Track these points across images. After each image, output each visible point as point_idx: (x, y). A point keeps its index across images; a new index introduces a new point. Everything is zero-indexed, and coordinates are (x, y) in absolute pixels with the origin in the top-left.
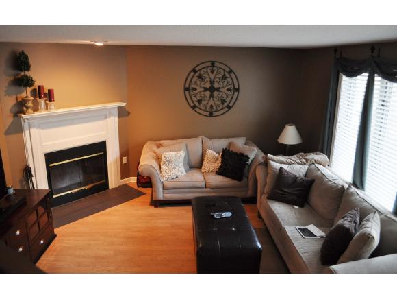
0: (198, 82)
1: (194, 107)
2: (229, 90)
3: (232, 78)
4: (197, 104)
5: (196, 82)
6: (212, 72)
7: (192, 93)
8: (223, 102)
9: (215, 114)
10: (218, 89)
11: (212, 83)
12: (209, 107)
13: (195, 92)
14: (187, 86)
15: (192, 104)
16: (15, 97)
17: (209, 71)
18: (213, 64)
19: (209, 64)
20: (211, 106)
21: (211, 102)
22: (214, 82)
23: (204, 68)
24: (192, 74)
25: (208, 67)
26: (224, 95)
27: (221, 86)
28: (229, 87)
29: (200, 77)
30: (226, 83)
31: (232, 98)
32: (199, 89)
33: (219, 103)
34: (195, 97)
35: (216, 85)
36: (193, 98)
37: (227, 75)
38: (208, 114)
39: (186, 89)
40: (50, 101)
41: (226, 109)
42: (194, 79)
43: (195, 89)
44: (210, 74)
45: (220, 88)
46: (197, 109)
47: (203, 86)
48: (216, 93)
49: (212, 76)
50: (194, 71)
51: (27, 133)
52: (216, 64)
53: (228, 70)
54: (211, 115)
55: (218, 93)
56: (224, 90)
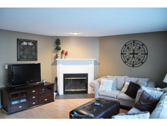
0: (127, 51)
1: (125, 62)
2: (142, 54)
3: (144, 48)
4: (126, 61)
5: (126, 51)
6: (134, 46)
7: (124, 56)
8: (139, 60)
9: (135, 66)
10: (137, 54)
11: (134, 51)
12: (132, 62)
13: (126, 55)
14: (122, 52)
15: (124, 61)
16: (56, 53)
17: (132, 45)
18: (134, 41)
19: (132, 42)
20: (133, 62)
21: (133, 60)
22: (134, 50)
23: (130, 44)
24: (125, 47)
25: (132, 43)
26: (140, 57)
27: (138, 52)
28: (142, 52)
29: (128, 48)
30: (140, 51)
31: (144, 58)
32: (128, 54)
33: (137, 60)
34: (126, 57)
35: (136, 52)
36: (125, 58)
37: (141, 47)
38: (132, 66)
39: (122, 54)
40: (66, 55)
41: (141, 64)
42: (125, 49)
43: (126, 54)
44: (133, 46)
45: (137, 53)
46: (126, 63)
47: (129, 52)
48: (135, 56)
49: (134, 47)
50: (125, 45)
51: (58, 66)
52: (136, 42)
53: (141, 44)
54: (133, 66)
55: (137, 55)
56: (140, 54)
